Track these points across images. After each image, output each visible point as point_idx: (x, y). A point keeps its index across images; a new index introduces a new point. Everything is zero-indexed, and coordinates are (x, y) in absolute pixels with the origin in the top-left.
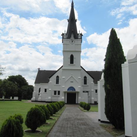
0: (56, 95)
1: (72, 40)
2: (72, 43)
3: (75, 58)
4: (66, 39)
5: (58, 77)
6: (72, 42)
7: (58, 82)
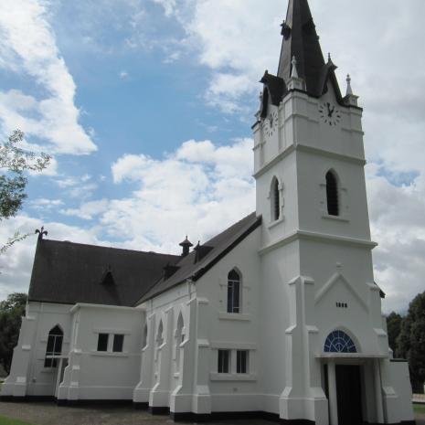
0: (226, 371)
1: (329, 105)
2: (329, 119)
3: (344, 190)
4: (305, 96)
5: (234, 275)
6: (330, 115)
7: (237, 303)
